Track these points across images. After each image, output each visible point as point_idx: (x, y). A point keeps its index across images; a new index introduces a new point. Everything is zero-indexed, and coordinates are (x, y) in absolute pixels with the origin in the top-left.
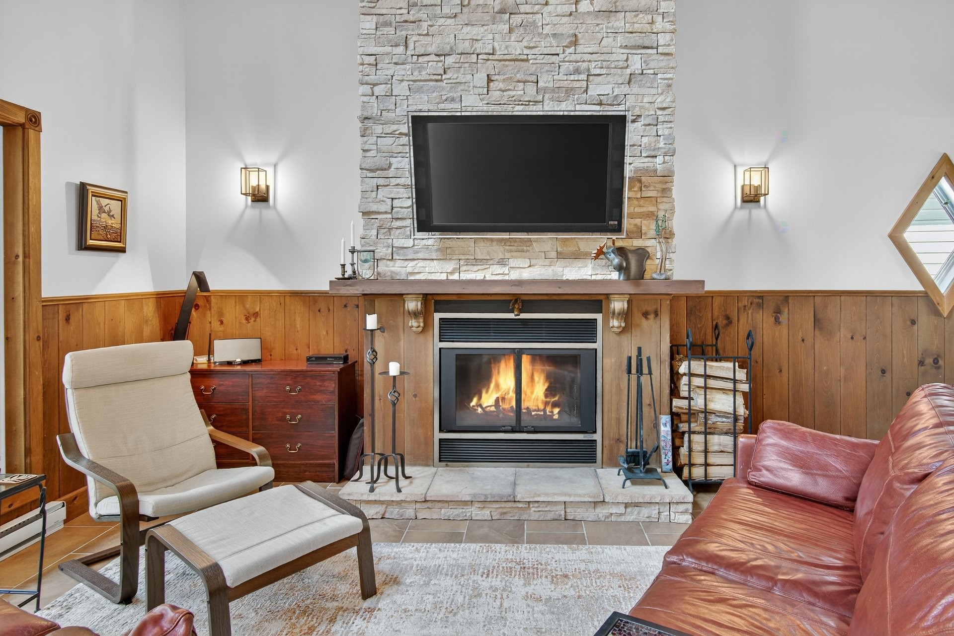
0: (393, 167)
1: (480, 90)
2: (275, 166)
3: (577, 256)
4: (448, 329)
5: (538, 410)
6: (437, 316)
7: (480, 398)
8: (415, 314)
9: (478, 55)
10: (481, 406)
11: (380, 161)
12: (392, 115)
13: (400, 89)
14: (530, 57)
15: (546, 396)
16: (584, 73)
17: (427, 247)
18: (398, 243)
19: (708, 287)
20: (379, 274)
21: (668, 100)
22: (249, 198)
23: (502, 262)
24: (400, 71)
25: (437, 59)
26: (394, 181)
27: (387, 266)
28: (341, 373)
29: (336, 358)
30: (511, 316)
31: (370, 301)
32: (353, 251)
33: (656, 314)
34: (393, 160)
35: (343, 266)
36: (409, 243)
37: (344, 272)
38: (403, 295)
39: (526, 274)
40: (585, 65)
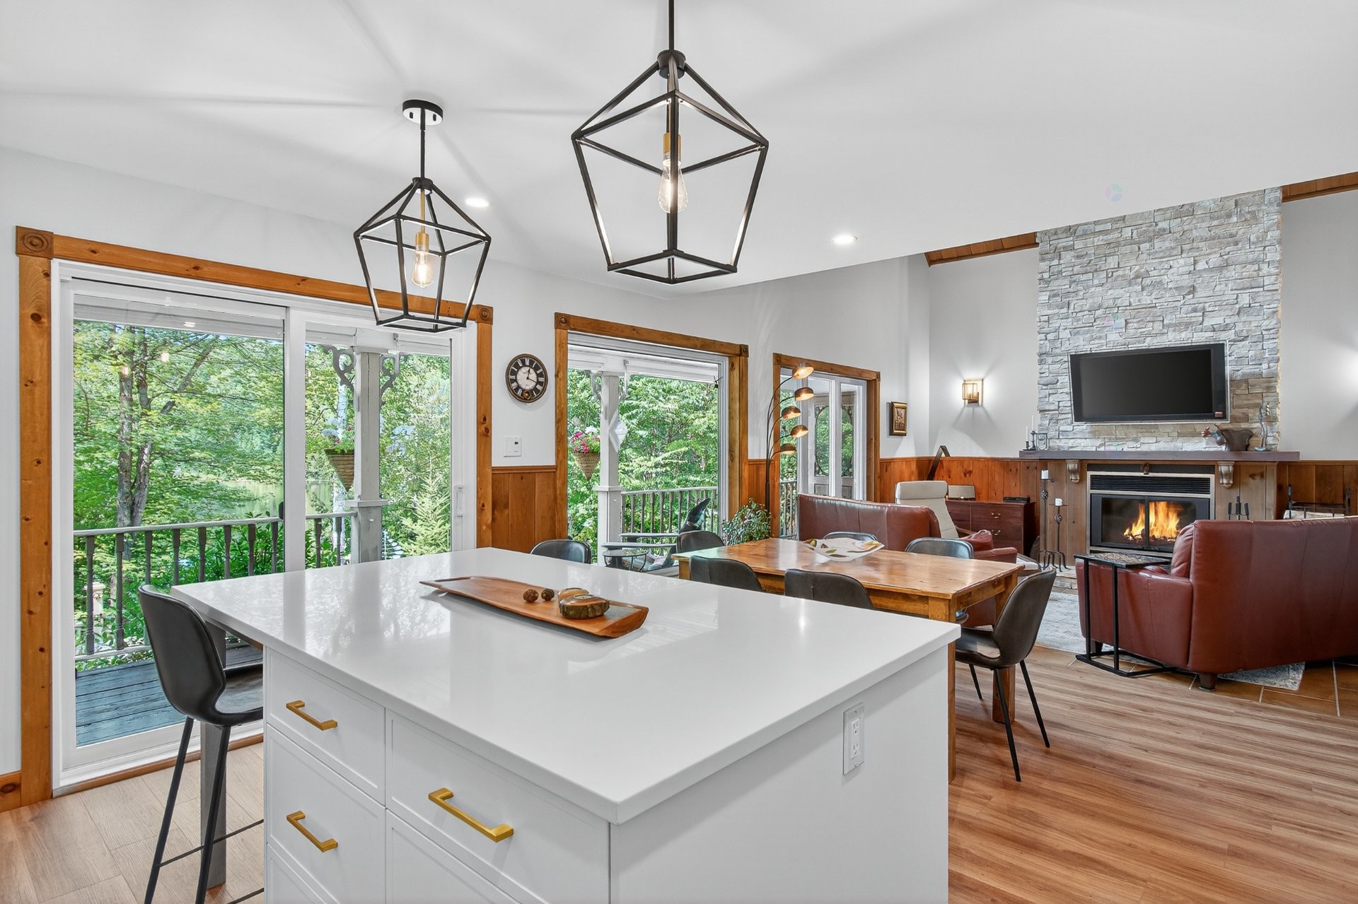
0: (1060, 382)
1: (1121, 330)
2: (983, 380)
3: (1194, 434)
4: (1096, 482)
5: (1172, 538)
6: (1090, 473)
7: (1131, 529)
8: (1073, 472)
9: (1118, 307)
10: (1131, 535)
11: (1050, 379)
12: (1058, 351)
13: (1064, 334)
14: (1157, 305)
15: (1177, 529)
16: (1200, 312)
17: (1081, 432)
18: (1062, 428)
19: (1303, 458)
20: (1050, 447)
21: (1272, 324)
22: (967, 401)
23: (1136, 440)
24: (1064, 323)
25: (1090, 313)
26: (1060, 391)
27: (1055, 442)
28: (1025, 506)
29: (1023, 499)
30: (1142, 474)
31: (1044, 463)
32: (1033, 433)
33: (1262, 476)
34: (1059, 378)
35: (1027, 442)
36: (1070, 428)
37: (1028, 446)
38: (1065, 460)
39: (1153, 448)
40: (1201, 305)
